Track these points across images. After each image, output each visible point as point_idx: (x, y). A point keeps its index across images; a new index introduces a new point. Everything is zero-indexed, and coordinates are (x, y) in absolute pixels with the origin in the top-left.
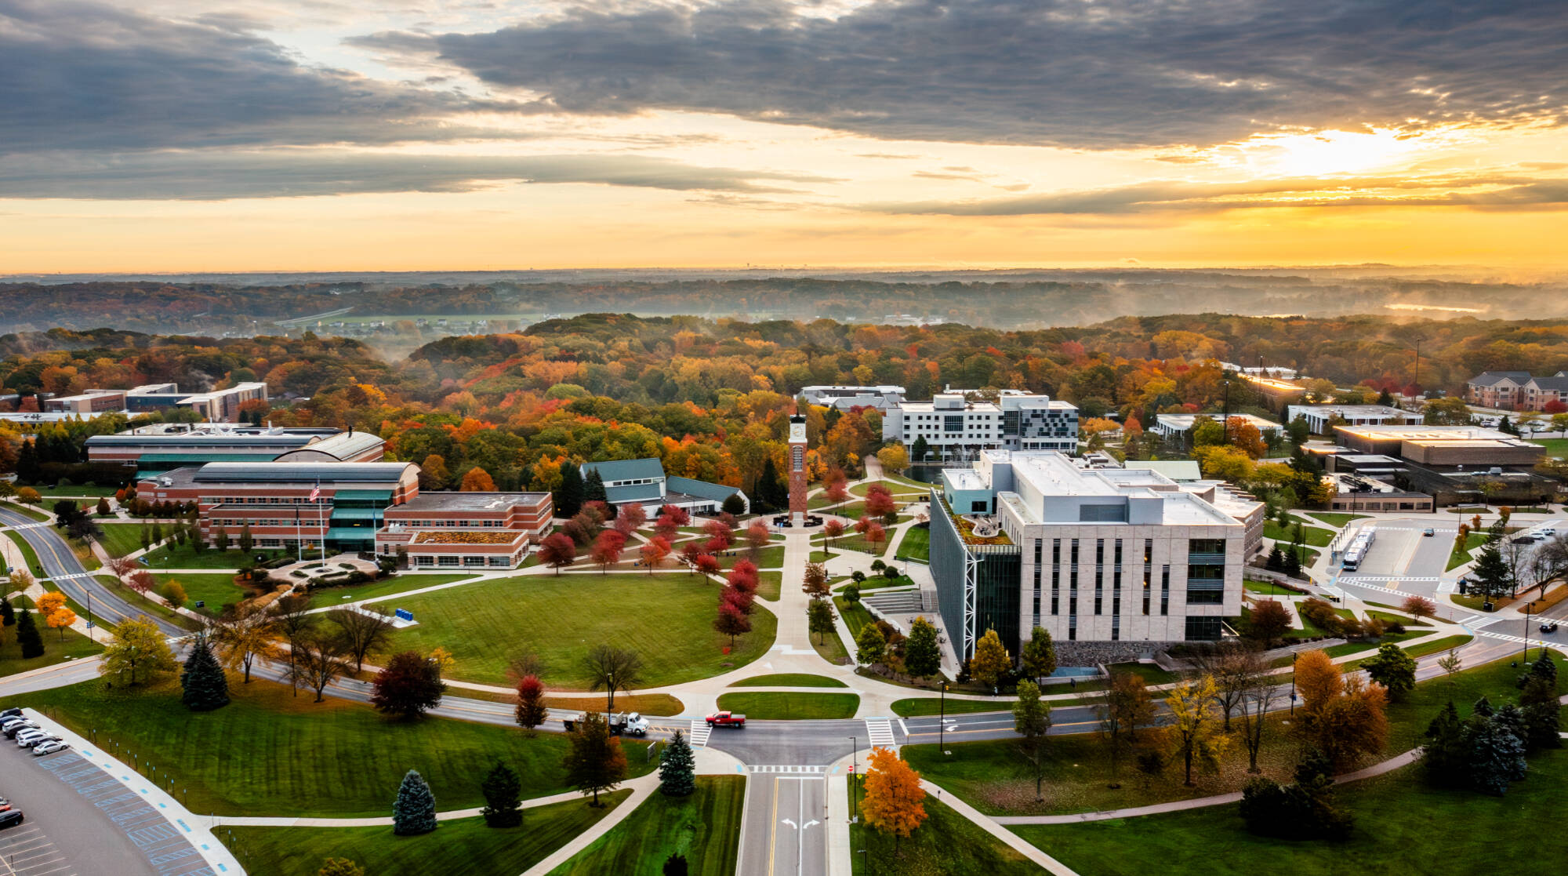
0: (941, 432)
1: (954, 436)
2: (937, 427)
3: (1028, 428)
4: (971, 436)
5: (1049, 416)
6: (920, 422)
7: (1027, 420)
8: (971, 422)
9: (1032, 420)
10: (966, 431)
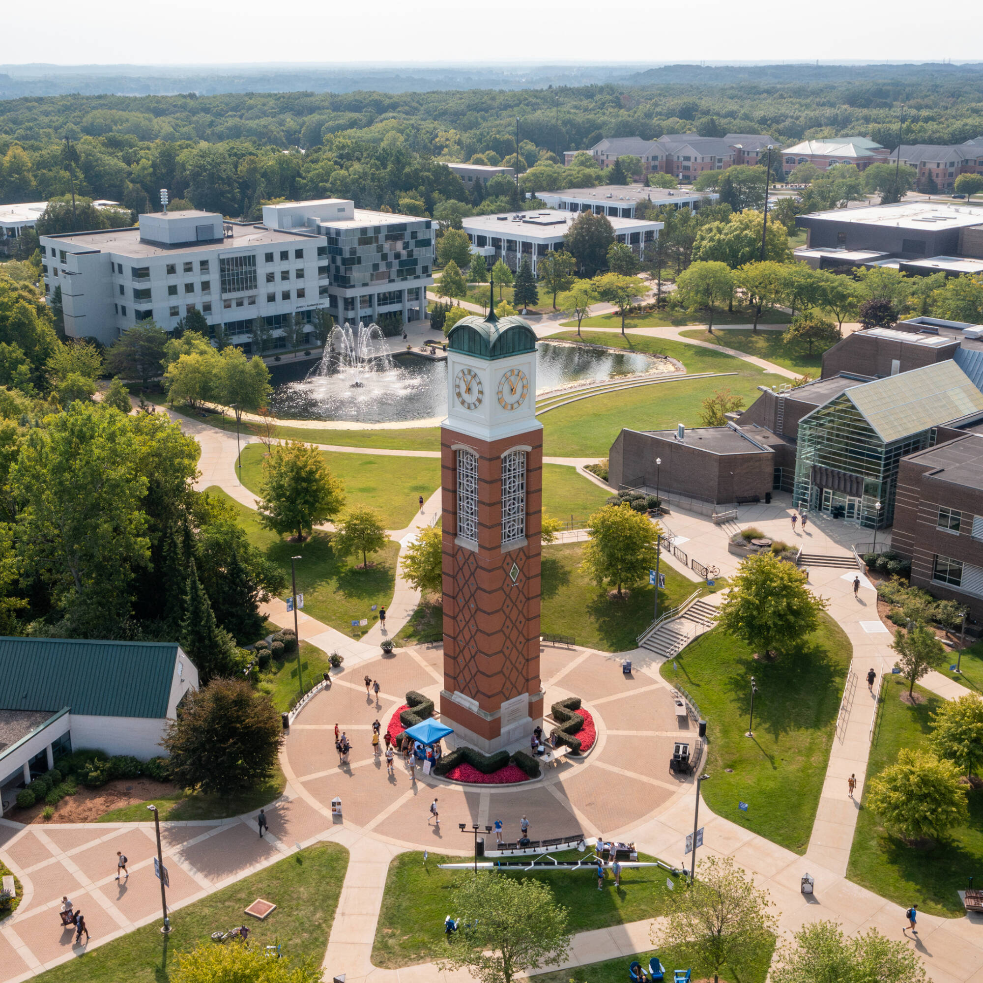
0: (215, 296)
1: (240, 304)
2: (206, 286)
3: (355, 267)
4: (271, 298)
5: (388, 238)
6: (173, 280)
7: (353, 251)
8: (270, 268)
9: (361, 251)
10: (263, 289)
